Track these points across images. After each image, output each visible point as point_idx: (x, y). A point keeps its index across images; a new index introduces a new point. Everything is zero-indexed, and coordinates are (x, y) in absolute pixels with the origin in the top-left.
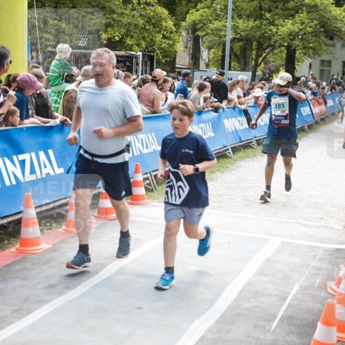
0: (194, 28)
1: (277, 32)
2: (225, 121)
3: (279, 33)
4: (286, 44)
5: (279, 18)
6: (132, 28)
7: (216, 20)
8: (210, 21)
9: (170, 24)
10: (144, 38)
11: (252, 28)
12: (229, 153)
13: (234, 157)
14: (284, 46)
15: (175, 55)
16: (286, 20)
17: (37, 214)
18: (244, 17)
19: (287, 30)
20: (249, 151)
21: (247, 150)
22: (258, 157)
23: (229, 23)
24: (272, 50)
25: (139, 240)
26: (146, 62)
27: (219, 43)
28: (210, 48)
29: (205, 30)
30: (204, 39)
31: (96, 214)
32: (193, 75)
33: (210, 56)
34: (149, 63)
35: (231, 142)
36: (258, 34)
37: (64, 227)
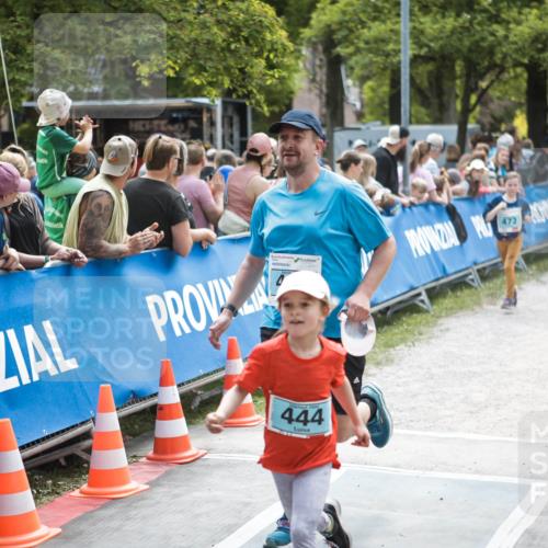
0: (328, 41)
1: (506, 37)
2: (410, 234)
3: (512, 38)
4: (526, 61)
5: (509, 7)
6: (201, 50)
7: (375, 19)
8: (363, 24)
9: (282, 35)
10: (227, 69)
11: (453, 32)
12: (422, 301)
13: (434, 309)
14: (521, 64)
15: (291, 100)
16: (526, 10)
17: (25, 460)
18: (435, 9)
19: (527, 30)
20: (465, 294)
21: (459, 293)
22: (485, 306)
23: (404, 26)
24: (497, 77)
25: (247, 504)
26: (231, 118)
27: (385, 69)
28: (363, 80)
29: (352, 43)
30: (352, 62)
31: (150, 453)
32: (331, 138)
33: (365, 97)
34: (236, 119)
35: (424, 279)
36: (467, 43)
37: (85, 487)
